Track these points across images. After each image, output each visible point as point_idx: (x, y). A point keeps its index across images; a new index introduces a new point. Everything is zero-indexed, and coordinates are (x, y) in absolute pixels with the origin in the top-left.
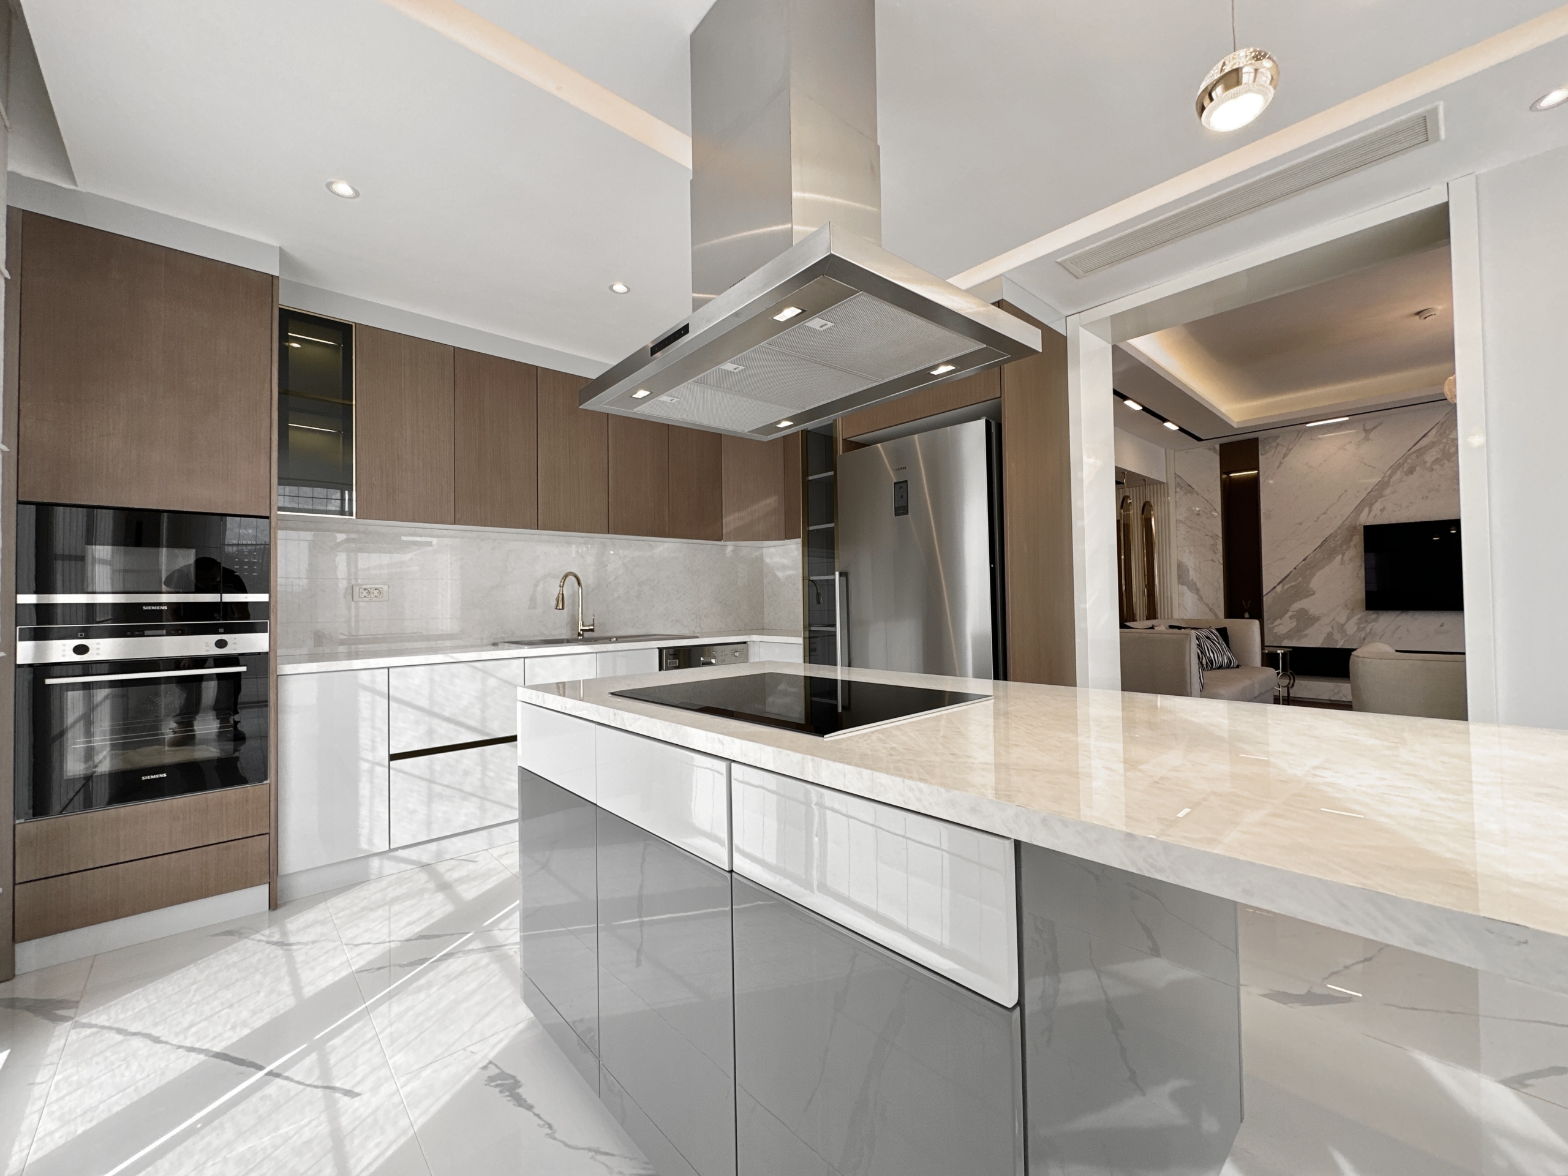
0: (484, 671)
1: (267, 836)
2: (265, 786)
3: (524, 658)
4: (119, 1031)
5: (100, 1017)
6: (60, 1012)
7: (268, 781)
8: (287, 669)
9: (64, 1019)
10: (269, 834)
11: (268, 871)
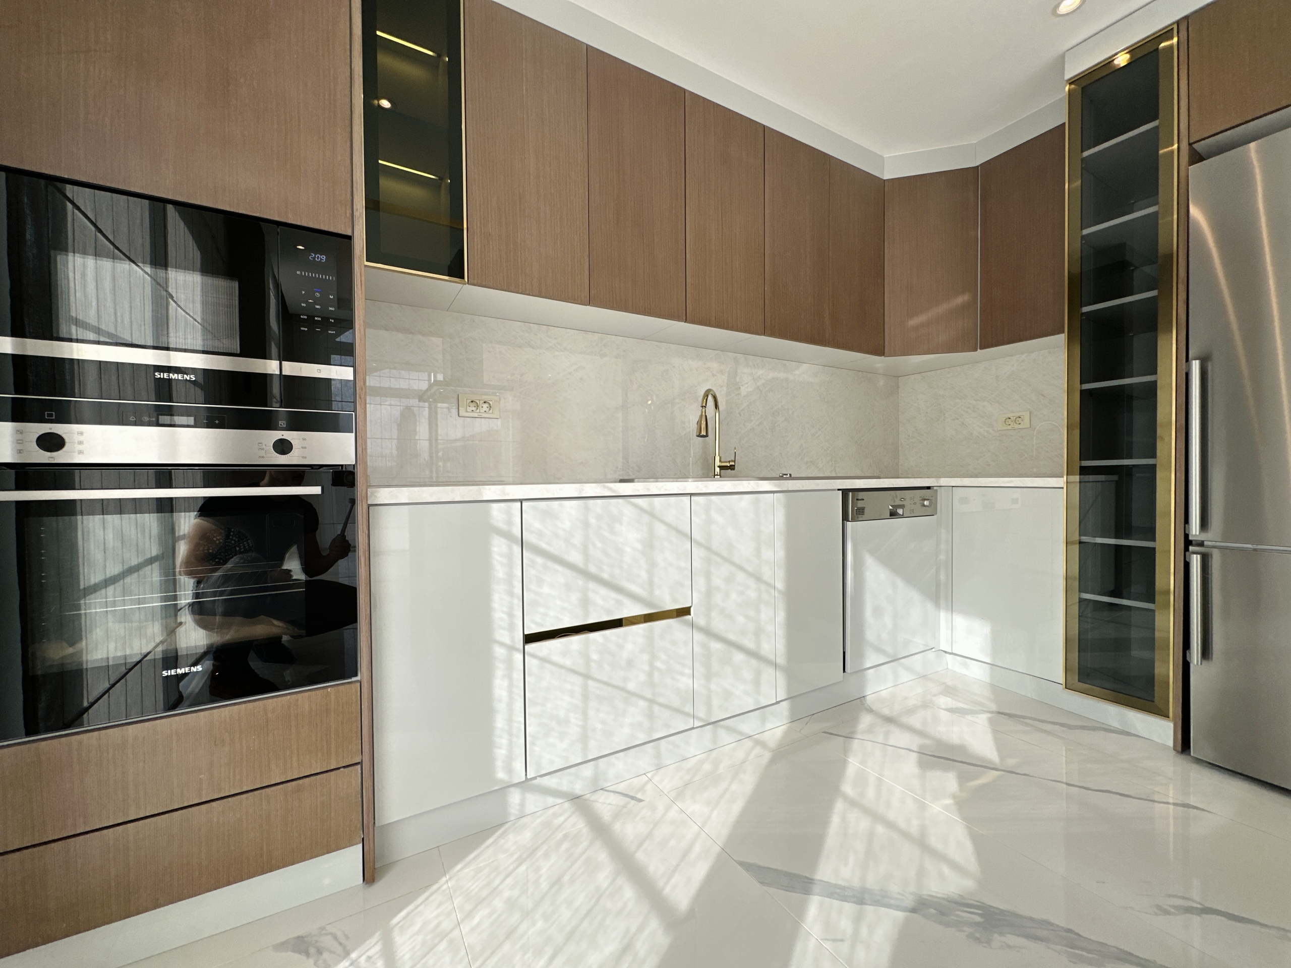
0: (650, 511)
1: (359, 766)
2: (353, 686)
3: (691, 495)
7: (358, 678)
8: (384, 495)
10: (360, 763)
11: (360, 825)
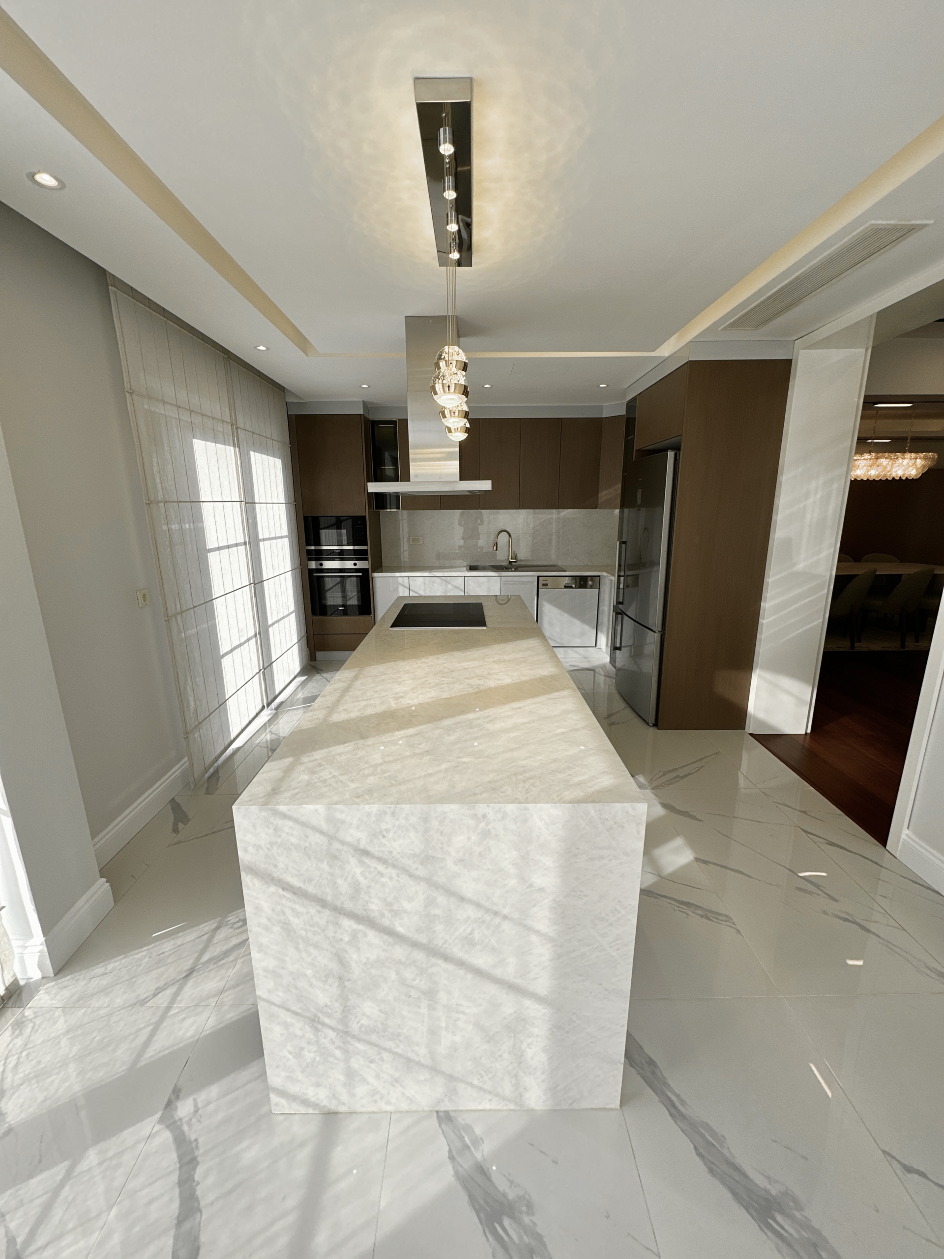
0: (446, 581)
3: (465, 576)
4: (327, 679)
5: (325, 675)
6: (320, 672)
9: (320, 673)
